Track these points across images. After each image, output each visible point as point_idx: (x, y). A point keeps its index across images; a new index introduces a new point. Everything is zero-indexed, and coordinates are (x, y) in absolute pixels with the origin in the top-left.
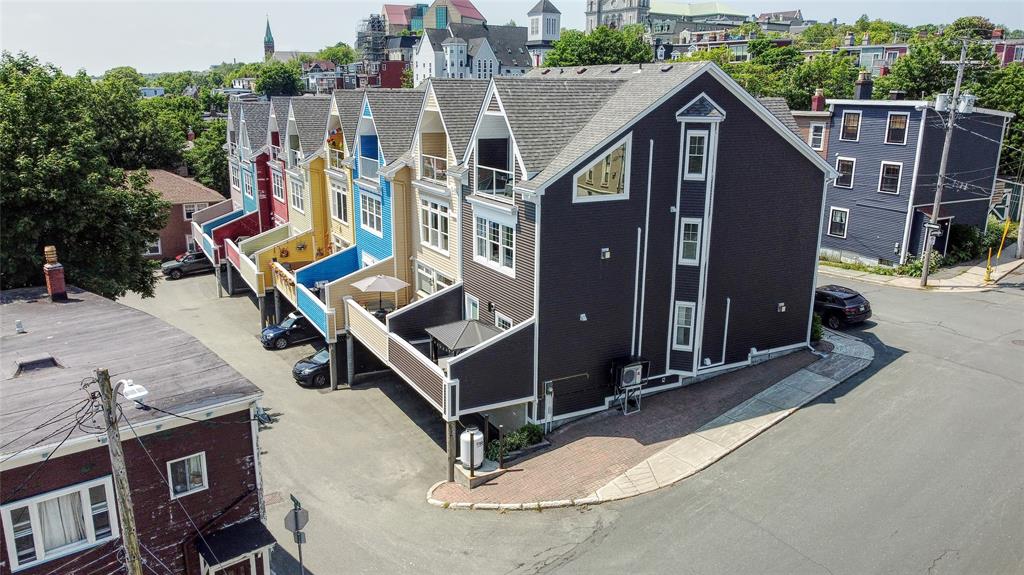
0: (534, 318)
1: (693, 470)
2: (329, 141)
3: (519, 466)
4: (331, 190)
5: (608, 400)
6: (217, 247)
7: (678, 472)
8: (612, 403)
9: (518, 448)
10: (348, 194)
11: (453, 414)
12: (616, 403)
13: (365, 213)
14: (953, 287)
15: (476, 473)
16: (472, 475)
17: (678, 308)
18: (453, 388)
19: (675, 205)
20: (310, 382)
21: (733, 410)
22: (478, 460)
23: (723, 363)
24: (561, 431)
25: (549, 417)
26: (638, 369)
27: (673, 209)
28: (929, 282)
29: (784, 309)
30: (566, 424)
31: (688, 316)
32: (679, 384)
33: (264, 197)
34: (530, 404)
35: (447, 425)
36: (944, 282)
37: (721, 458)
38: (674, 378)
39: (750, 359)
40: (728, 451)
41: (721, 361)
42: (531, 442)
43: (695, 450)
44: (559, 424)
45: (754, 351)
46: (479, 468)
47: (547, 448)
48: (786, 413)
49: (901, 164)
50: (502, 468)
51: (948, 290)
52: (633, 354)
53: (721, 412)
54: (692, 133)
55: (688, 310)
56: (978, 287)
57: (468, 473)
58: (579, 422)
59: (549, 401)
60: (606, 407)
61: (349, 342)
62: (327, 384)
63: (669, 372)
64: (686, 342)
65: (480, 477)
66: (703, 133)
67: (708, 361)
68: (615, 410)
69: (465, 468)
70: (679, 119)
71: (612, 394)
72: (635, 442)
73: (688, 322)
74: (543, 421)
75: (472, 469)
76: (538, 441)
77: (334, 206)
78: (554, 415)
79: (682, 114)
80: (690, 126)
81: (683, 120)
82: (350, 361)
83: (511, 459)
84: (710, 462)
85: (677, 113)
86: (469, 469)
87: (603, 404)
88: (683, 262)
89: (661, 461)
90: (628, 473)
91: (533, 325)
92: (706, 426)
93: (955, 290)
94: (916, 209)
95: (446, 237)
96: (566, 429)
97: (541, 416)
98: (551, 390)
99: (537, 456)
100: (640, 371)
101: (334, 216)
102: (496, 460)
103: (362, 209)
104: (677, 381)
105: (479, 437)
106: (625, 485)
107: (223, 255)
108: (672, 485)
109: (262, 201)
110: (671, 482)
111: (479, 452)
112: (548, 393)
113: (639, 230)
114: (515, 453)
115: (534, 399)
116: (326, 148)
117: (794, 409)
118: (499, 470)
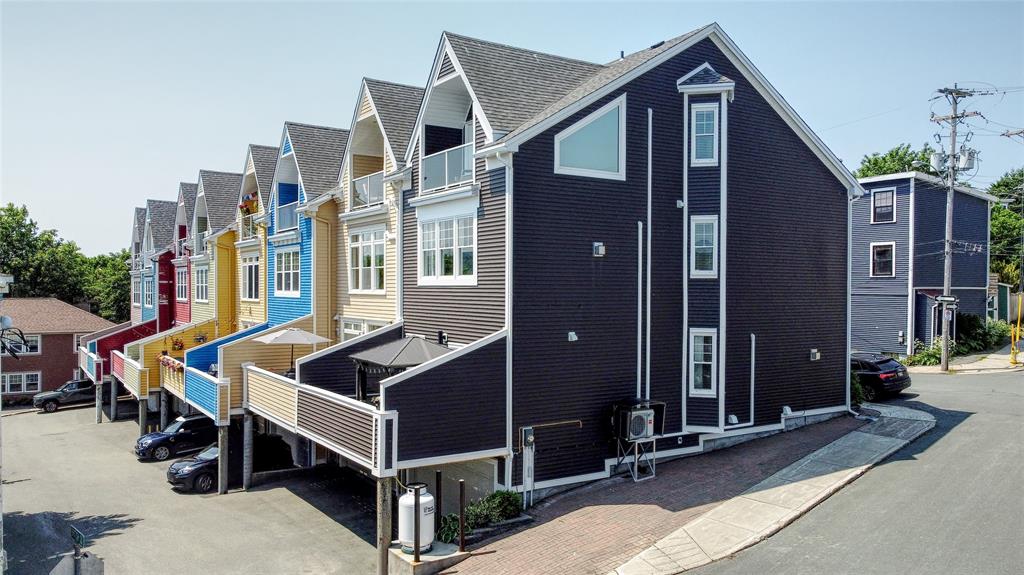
0: (507, 330)
1: (756, 537)
2: (241, 207)
3: (489, 548)
4: (242, 267)
5: (609, 463)
6: (101, 361)
7: (736, 540)
8: (615, 468)
9: (487, 523)
10: (261, 263)
11: (388, 465)
12: (620, 470)
13: (280, 275)
14: (979, 370)
15: (422, 558)
16: (417, 560)
17: (693, 337)
18: (389, 423)
19: (681, 198)
20: (189, 485)
21: (784, 471)
22: (427, 537)
23: (752, 423)
24: (547, 504)
25: (529, 484)
26: (649, 415)
27: (680, 204)
28: (950, 367)
29: (818, 356)
30: (553, 496)
31: (707, 349)
32: (699, 449)
33: (165, 302)
34: (501, 460)
35: (379, 485)
36: (964, 367)
37: (791, 522)
38: (692, 440)
39: (783, 420)
40: (798, 513)
41: (749, 421)
42: (505, 514)
43: (750, 514)
44: (544, 494)
45: (787, 410)
46: (427, 552)
47: (528, 524)
48: (858, 471)
49: (893, 243)
50: (462, 550)
51: (975, 372)
52: (639, 396)
53: (767, 473)
54: (697, 107)
55: (707, 340)
56: (1007, 368)
57: (410, 559)
58: (570, 493)
59: (529, 456)
60: (606, 474)
61: (247, 426)
62: (213, 489)
63: (687, 430)
64: (706, 385)
65: (430, 563)
66: (713, 106)
67: (734, 419)
68: (619, 479)
69: (406, 552)
70: (681, 89)
71: (614, 455)
72: (660, 509)
73: (708, 358)
74: (520, 489)
75: (417, 553)
76: (513, 515)
77: (245, 284)
78: (536, 480)
79: (684, 83)
80: (694, 99)
81: (687, 90)
82: (247, 452)
83: (476, 540)
84: (776, 527)
85: (679, 82)
86: (411, 553)
87: (601, 468)
88: (696, 274)
89: (703, 528)
90: (659, 544)
91: (504, 340)
92: (754, 488)
93: (982, 372)
94: (916, 291)
95: (381, 271)
96: (554, 501)
97: (517, 479)
98: (531, 438)
99: (515, 534)
100: (652, 418)
101: (243, 296)
102: (452, 542)
103: (276, 272)
104: (696, 443)
105: (427, 499)
106: (659, 560)
107: (107, 370)
108: (732, 556)
109: (162, 308)
110: (729, 552)
111: (428, 523)
112: (527, 443)
113: (640, 224)
114: (482, 530)
115: (507, 452)
116: (239, 217)
117: (867, 466)
118: (458, 553)
